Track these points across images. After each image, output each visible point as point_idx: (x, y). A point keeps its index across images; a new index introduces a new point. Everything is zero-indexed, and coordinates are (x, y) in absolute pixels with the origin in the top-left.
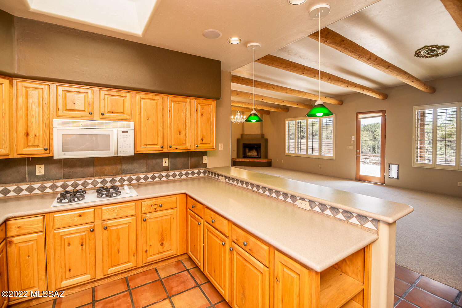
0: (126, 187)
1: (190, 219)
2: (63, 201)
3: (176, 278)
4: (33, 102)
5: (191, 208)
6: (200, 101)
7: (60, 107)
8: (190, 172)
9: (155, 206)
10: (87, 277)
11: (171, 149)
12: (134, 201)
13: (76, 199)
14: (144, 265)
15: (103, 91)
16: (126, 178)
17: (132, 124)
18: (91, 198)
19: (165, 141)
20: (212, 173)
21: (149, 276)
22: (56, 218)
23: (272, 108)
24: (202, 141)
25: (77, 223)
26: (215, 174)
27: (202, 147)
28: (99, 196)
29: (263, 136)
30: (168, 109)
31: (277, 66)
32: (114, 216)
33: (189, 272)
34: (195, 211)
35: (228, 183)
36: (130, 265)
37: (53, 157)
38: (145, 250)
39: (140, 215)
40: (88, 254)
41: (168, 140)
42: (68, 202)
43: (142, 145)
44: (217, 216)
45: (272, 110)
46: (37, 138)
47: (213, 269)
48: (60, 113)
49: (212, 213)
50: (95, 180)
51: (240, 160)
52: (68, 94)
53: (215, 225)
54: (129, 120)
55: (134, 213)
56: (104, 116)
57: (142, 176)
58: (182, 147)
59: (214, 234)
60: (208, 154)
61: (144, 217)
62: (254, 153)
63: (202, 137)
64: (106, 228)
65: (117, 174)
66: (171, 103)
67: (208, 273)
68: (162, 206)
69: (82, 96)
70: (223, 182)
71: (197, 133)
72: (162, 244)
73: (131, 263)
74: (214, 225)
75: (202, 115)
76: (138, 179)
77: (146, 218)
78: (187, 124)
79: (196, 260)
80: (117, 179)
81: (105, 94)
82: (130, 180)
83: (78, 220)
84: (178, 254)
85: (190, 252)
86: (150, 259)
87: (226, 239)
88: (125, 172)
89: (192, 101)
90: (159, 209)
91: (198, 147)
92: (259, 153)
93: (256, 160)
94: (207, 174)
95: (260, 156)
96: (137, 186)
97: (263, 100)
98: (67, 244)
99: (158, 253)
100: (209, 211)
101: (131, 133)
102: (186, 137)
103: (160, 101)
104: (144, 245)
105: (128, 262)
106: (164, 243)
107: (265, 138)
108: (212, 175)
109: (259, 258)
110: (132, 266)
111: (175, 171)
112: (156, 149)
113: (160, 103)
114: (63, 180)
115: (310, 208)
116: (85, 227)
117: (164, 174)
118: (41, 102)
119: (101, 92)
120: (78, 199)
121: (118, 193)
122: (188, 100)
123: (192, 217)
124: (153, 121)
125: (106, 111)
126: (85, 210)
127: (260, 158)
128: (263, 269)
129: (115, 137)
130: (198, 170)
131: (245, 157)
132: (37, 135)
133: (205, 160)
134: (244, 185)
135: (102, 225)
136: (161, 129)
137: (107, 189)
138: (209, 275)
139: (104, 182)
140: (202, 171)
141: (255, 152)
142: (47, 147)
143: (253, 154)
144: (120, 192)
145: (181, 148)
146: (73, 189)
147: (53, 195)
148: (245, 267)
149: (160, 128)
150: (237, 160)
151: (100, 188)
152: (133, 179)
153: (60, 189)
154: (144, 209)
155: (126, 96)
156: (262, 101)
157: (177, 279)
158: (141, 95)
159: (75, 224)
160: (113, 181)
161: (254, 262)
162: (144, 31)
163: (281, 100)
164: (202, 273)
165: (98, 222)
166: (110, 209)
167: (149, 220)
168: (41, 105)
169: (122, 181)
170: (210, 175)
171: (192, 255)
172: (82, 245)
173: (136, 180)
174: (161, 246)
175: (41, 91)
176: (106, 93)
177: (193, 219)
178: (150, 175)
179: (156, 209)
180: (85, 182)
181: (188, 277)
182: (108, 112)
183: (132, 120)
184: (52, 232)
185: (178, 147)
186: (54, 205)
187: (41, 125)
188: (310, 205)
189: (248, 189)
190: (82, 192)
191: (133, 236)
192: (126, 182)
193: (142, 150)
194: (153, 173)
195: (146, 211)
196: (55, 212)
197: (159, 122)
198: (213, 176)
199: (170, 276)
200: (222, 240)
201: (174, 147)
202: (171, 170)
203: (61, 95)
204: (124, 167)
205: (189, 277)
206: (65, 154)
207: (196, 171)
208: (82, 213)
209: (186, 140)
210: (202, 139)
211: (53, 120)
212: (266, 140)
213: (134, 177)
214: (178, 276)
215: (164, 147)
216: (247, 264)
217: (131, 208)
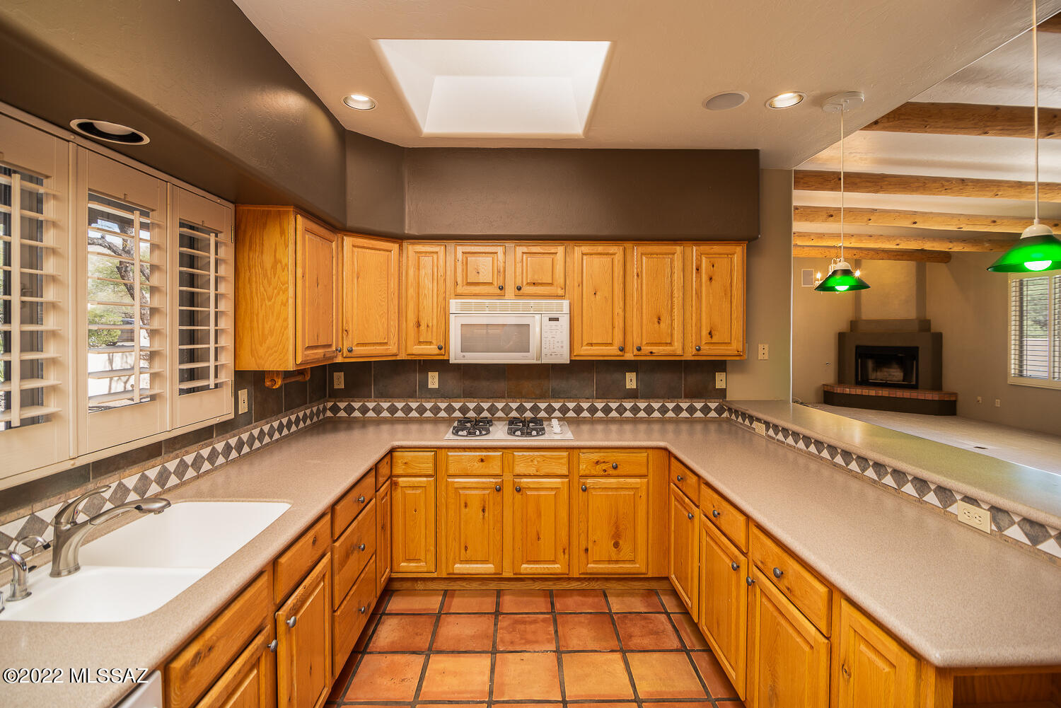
0: (555, 422)
1: (675, 504)
2: (460, 433)
3: (641, 620)
4: (426, 274)
5: (677, 481)
6: (705, 248)
7: (459, 280)
8: (684, 405)
9: (603, 465)
10: (488, 568)
11: (639, 353)
12: (567, 448)
13: (478, 433)
14: (582, 576)
15: (521, 247)
16: (557, 405)
17: (566, 303)
18: (499, 434)
19: (629, 337)
20: (736, 412)
21: (590, 600)
22: (450, 458)
23: (955, 244)
24: (711, 337)
25: (479, 472)
26: (744, 415)
27: (711, 352)
28: (512, 432)
29: (925, 325)
30: (635, 270)
31: (944, 130)
32: (532, 471)
33: (670, 619)
34: (684, 489)
35: (774, 439)
36: (557, 568)
37: (449, 360)
38: (584, 548)
39: (576, 478)
40: (491, 527)
41: (635, 336)
42: (467, 436)
43: (585, 343)
44: (724, 504)
45: (956, 248)
46: (430, 329)
47: (715, 620)
48: (460, 290)
49: (716, 496)
50: (507, 405)
51: (847, 391)
52: (471, 259)
53: (720, 523)
54: (562, 297)
55: (565, 472)
56: (521, 291)
57: (585, 405)
58: (664, 350)
59: (720, 543)
60: (728, 368)
61: (584, 484)
62: (896, 374)
63: (712, 328)
64: (519, 490)
65: (542, 397)
66: (641, 258)
67: (705, 628)
68: (617, 467)
69: (489, 259)
70: (761, 436)
71: (699, 319)
72: (616, 545)
73: (558, 566)
74: (718, 523)
75: (711, 279)
76: (578, 410)
77: (588, 486)
78: (675, 299)
79: (684, 594)
80: (543, 405)
81: (523, 253)
82: (564, 410)
83: (479, 466)
84: (650, 575)
85: (673, 576)
86: (593, 567)
87: (742, 558)
88: (556, 395)
89: (688, 250)
90: (611, 472)
91: (701, 352)
92: (912, 373)
93: (899, 394)
94: (725, 415)
95: (914, 383)
96: (576, 422)
97: (915, 223)
98: (463, 505)
99: (610, 562)
100: (710, 491)
101: (565, 321)
102: (672, 328)
103: (619, 257)
104: (583, 537)
105: (554, 562)
106: (621, 542)
107: (932, 331)
108: (737, 418)
109: (806, 611)
110: (559, 571)
111: (651, 400)
112: (611, 352)
113: (619, 261)
114: (462, 400)
115: (994, 528)
116: (488, 480)
117: (628, 405)
118: (436, 273)
119: (517, 248)
120: (480, 432)
121: (541, 431)
122: (679, 249)
123: (678, 500)
124: (605, 297)
125: (525, 283)
126: (489, 452)
127: (915, 387)
128: (815, 638)
129: (538, 329)
130: (703, 404)
131: (863, 381)
132: (430, 325)
133: (720, 381)
134: (812, 449)
135: (514, 483)
136: (621, 313)
137: (525, 422)
138: (707, 632)
139: (521, 409)
140: (713, 405)
141: (899, 370)
142: (442, 344)
143: (890, 375)
144: (543, 429)
145: (661, 352)
146: (475, 415)
147: (449, 421)
148: (778, 627)
149: (618, 310)
150: (839, 390)
151: (514, 418)
152: (569, 410)
153: (457, 414)
154: (583, 466)
155: (556, 253)
156: (915, 226)
157: (643, 623)
158: (583, 248)
159: (474, 472)
160: (535, 409)
161: (797, 620)
162: (586, 127)
163: (987, 217)
164: (695, 627)
165: (508, 477)
166: (525, 456)
167: (592, 491)
168: (436, 278)
169: (550, 410)
170: (733, 417)
171: (677, 582)
172: (484, 511)
173: (574, 410)
174: (613, 548)
175: (435, 256)
176: (525, 249)
177: (679, 506)
178: (600, 405)
179: (605, 471)
180: (493, 405)
181: (666, 627)
182: (527, 284)
183: (567, 295)
184: (445, 480)
185: (655, 349)
186: (448, 438)
187: (435, 310)
188: (994, 519)
189: (822, 458)
190: (489, 422)
191: (563, 514)
192: (557, 414)
193: (582, 353)
194: (606, 400)
195: (587, 472)
196: (448, 448)
197: (616, 299)
198: (740, 419)
199: (630, 613)
200: (733, 559)
201: (646, 349)
202: (642, 398)
203: (460, 260)
204: (554, 384)
205: (669, 627)
206: (464, 356)
207: (699, 405)
208: (485, 456)
209: (672, 335)
210: (710, 333)
211: (451, 301)
212: (938, 338)
213: (571, 405)
214: (645, 619)
215: (627, 349)
216: (783, 622)
217: (561, 461)
